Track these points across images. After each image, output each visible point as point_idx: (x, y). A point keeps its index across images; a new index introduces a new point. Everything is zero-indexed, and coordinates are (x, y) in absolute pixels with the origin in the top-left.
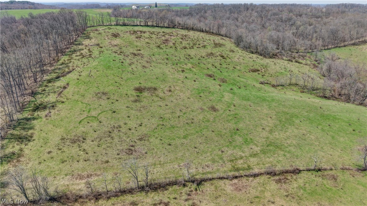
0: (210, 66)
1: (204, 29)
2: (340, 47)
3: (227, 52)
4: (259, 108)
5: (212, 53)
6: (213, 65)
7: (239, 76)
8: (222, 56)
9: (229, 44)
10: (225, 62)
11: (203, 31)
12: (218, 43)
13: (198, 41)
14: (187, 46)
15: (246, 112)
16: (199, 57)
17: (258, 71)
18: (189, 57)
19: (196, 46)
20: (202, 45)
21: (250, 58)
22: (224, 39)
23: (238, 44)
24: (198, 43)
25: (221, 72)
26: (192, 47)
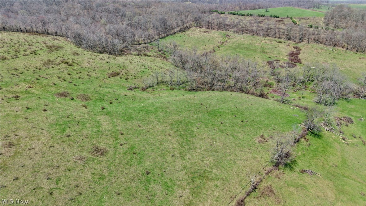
0: (55, 80)
1: (23, 28)
2: (171, 35)
3: (70, 56)
4: (150, 126)
5: (49, 61)
6: (59, 78)
7: (100, 86)
8: (66, 63)
9: (68, 46)
10: (74, 70)
11: (22, 31)
12: (52, 45)
13: (20, 45)
14: (6, 55)
15: (140, 138)
16: (32, 69)
17: (119, 74)
18: (17, 72)
19: (21, 53)
20: (29, 52)
21: (101, 59)
22: (57, 39)
23: (79, 45)
24: (22, 49)
25: (75, 85)
26: (16, 57)
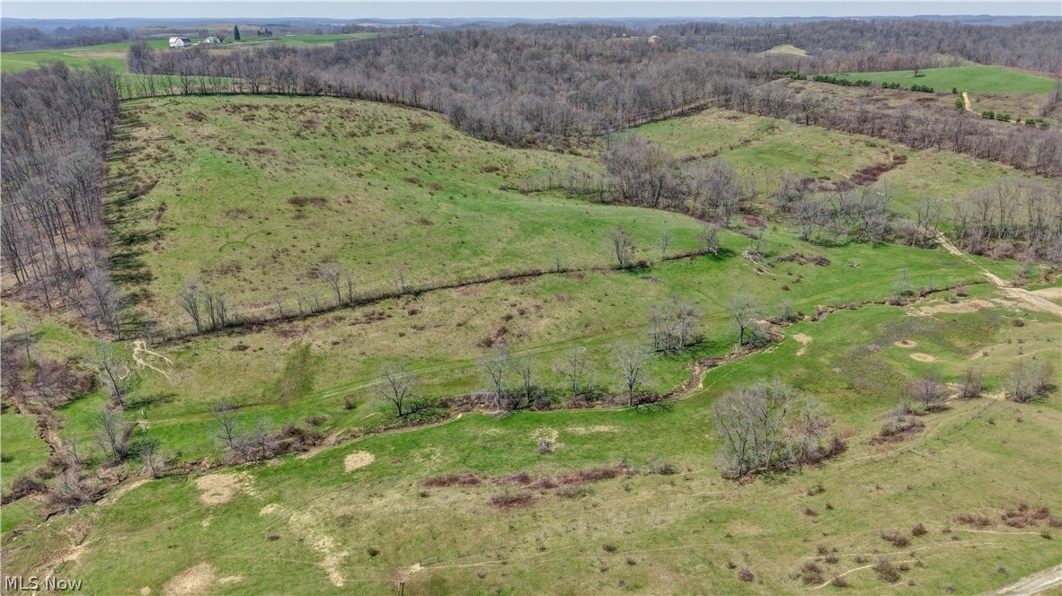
0: (408, 165)
1: (384, 95)
2: (657, 121)
3: (437, 140)
4: (495, 219)
5: (408, 143)
6: (414, 164)
7: (463, 180)
8: (429, 148)
9: (440, 125)
10: (437, 158)
11: (382, 100)
12: (418, 123)
13: (375, 120)
14: (356, 130)
15: (476, 224)
16: (383, 150)
17: (497, 169)
18: (365, 152)
19: (374, 130)
20: (385, 128)
21: (482, 148)
22: (428, 115)
23: (457, 125)
24: (377, 124)
25: (430, 174)
26: (367, 134)
